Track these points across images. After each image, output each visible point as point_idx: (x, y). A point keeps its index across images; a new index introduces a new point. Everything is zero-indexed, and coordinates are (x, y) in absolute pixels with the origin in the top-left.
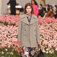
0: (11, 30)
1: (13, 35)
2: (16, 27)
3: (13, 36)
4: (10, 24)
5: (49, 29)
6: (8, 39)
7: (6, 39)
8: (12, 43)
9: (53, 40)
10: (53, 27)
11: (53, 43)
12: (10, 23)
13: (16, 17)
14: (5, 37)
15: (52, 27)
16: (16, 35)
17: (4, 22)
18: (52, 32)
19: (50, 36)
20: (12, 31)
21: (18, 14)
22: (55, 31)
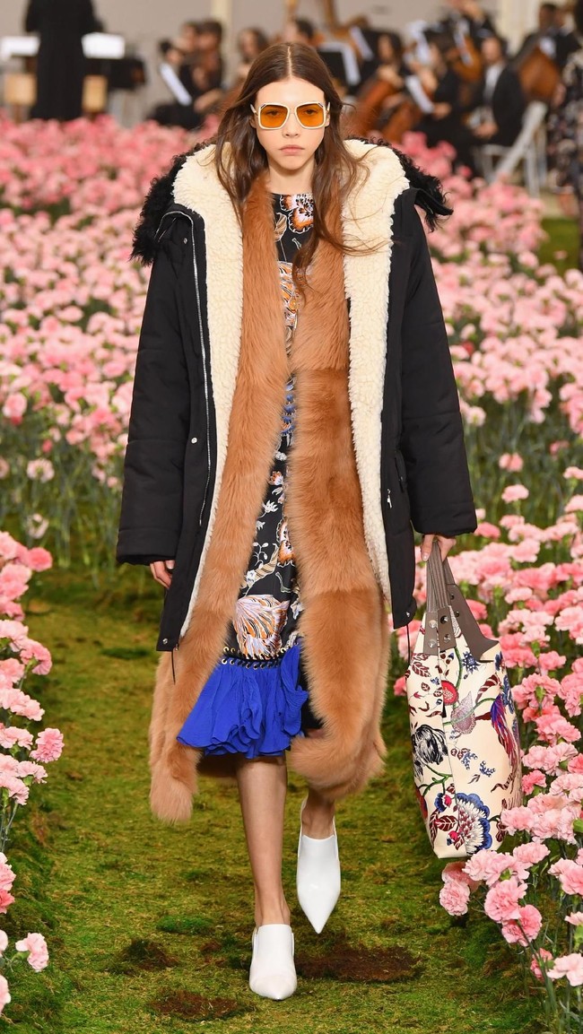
0: (31, 258)
1: (49, 299)
2: (78, 228)
3: (47, 313)
4: (16, 201)
8: (43, 370)
12: (25, 194)
13: (76, 140)
16: (73, 303)
20: (37, 266)
21: (95, 116)
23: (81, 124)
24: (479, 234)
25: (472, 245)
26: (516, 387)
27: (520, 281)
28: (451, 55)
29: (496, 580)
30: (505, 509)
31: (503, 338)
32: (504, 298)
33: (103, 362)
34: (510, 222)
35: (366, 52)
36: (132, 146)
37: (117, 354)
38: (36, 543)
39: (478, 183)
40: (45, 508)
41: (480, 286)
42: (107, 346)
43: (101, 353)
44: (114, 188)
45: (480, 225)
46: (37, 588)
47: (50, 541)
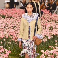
0: (8, 22)
2: (13, 19)
3: (10, 27)
4: (7, 17)
5: (41, 20)
6: (6, 30)
7: (4, 30)
8: (10, 33)
9: (46, 29)
10: (46, 18)
11: (46, 32)
12: (8, 16)
13: (12, 10)
14: (3, 29)
15: (44, 18)
16: (13, 26)
17: (2, 15)
18: (45, 23)
19: (43, 26)
20: (9, 23)
22: (48, 22)
23: (13, 9)
24: (52, 19)
25: (52, 20)
26: (56, 34)
27: (56, 23)
28: (49, 1)
29: (55, 53)
30: (55, 46)
31: (55, 29)
32: (55, 25)
33: (16, 32)
34: (55, 18)
35: (41, 1)
36: (18, 11)
37: (17, 31)
38: (9, 50)
39: (52, 14)
40: (10, 47)
41: (52, 24)
42: (16, 31)
43: (15, 31)
44: (16, 15)
45: (52, 18)
46: (9, 54)
47: (11, 50)
